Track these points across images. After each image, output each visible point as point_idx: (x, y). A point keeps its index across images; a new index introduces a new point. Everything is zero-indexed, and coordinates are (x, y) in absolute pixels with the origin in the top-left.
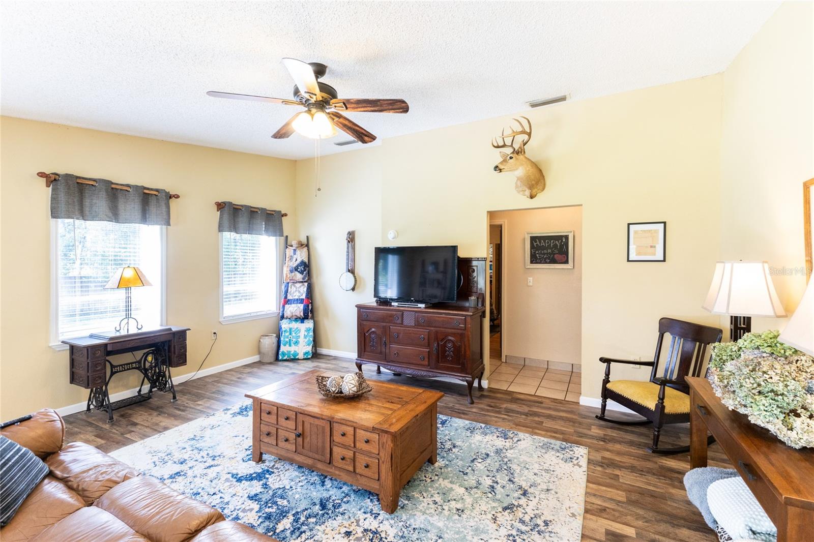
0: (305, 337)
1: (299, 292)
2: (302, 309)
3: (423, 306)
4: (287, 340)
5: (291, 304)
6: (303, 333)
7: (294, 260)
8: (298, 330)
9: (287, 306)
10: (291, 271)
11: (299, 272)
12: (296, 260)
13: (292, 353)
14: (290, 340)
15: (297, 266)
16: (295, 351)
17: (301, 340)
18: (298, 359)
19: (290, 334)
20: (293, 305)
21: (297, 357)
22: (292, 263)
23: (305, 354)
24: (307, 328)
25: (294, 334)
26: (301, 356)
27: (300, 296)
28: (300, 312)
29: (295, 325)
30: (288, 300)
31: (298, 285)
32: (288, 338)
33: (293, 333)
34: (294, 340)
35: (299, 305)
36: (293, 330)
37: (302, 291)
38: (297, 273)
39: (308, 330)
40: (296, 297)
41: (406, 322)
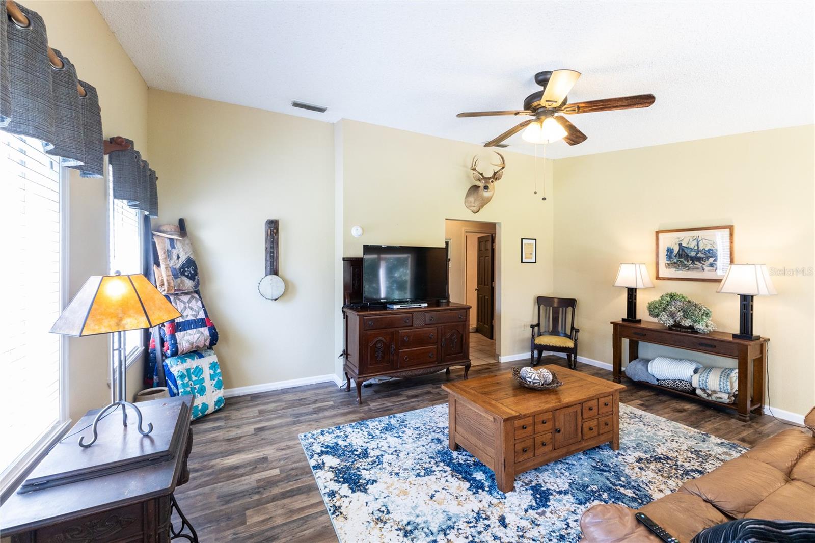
0: (212, 378)
1: (191, 309)
2: (209, 335)
3: (426, 305)
4: (189, 389)
5: (185, 330)
6: (207, 373)
7: (175, 257)
8: (199, 371)
9: (179, 335)
10: (176, 276)
11: (187, 276)
12: (178, 257)
13: (200, 408)
14: (191, 388)
15: (183, 267)
16: (203, 404)
17: (208, 384)
18: (207, 415)
19: (190, 379)
20: (189, 331)
21: (206, 413)
22: (172, 262)
23: (216, 403)
24: (211, 363)
25: (194, 378)
26: (211, 409)
27: (195, 316)
28: (205, 341)
29: (192, 363)
30: (177, 323)
31: (186, 298)
32: (188, 387)
33: (193, 376)
34: (197, 386)
35: (202, 329)
36: (192, 371)
37: (195, 308)
38: (185, 279)
39: (213, 366)
40: (190, 318)
41: (416, 324)
